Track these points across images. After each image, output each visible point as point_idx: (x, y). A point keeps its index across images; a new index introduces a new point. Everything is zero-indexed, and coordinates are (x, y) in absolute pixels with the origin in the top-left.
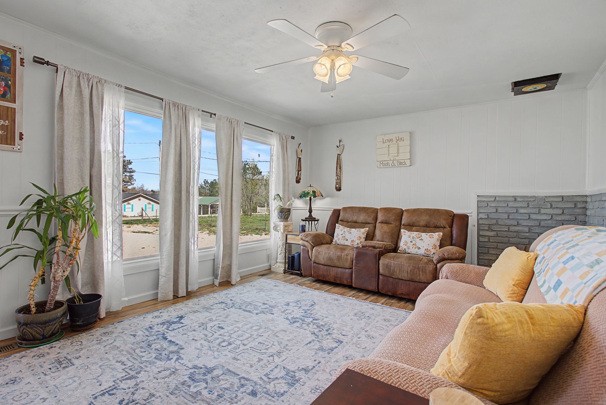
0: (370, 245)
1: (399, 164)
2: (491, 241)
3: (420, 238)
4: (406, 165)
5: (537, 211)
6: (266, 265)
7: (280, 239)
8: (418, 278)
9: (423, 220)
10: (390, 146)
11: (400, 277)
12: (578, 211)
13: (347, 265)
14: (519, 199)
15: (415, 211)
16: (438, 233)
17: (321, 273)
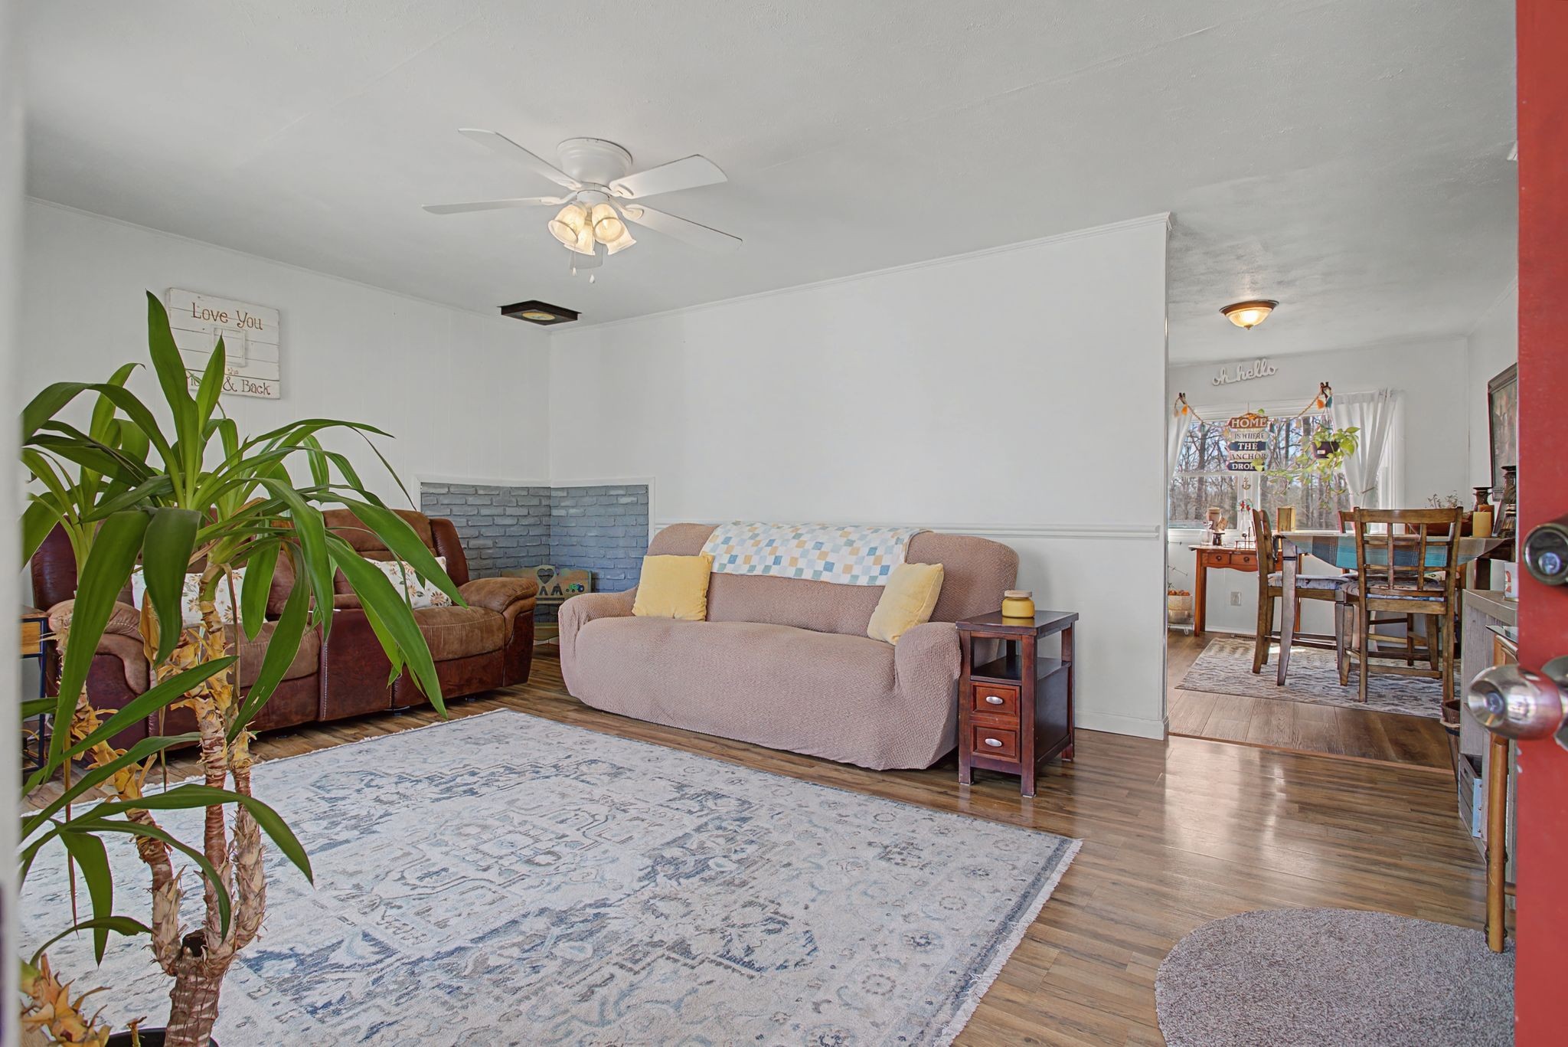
1: (247, 388)
4: (268, 396)
8: (479, 647)
11: (445, 656)
12: (543, 509)
13: (304, 667)
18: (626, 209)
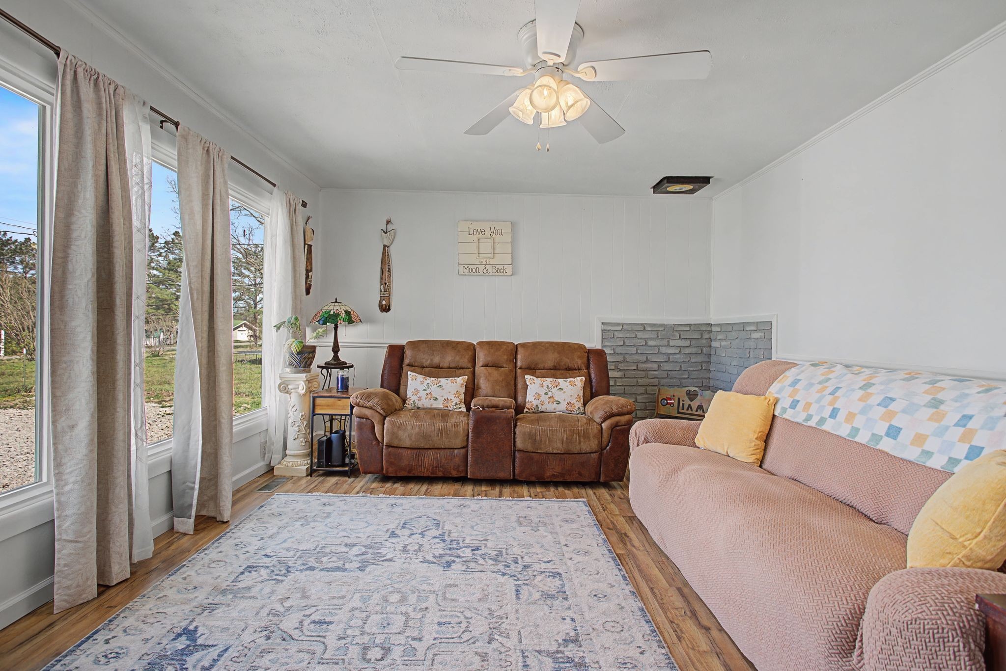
0: (490, 403)
1: (495, 271)
2: (617, 384)
3: (558, 388)
4: (505, 274)
5: (665, 342)
6: (259, 466)
7: (294, 409)
8: (578, 448)
9: (551, 359)
10: (481, 241)
11: (550, 450)
12: (704, 341)
13: (458, 442)
14: (648, 328)
15: (536, 345)
16: (580, 378)
17: (404, 463)
18: (578, 72)
